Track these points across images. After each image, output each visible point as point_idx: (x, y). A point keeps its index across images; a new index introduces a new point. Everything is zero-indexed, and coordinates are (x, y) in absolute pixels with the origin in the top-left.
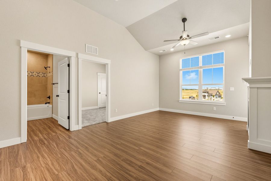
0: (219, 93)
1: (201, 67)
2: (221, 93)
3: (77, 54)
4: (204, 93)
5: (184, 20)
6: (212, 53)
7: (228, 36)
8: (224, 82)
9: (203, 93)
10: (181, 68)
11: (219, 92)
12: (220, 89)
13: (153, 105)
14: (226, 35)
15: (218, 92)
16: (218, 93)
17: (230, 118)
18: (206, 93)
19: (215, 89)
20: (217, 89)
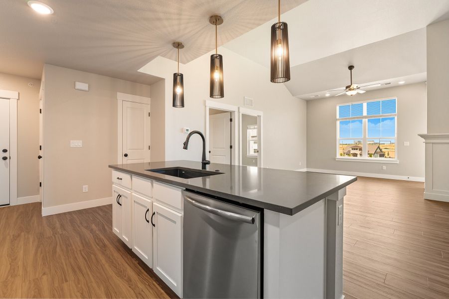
0: (381, 150)
1: (365, 117)
2: (383, 150)
3: (239, 108)
4: (355, 149)
5: (351, 68)
6: (381, 100)
7: (402, 83)
8: (396, 136)
9: (353, 149)
10: (338, 117)
11: (381, 148)
12: (381, 142)
13: (300, 164)
14: (400, 81)
15: (379, 147)
16: (378, 150)
17: (404, 178)
18: (357, 149)
19: (373, 142)
20: (377, 143)
